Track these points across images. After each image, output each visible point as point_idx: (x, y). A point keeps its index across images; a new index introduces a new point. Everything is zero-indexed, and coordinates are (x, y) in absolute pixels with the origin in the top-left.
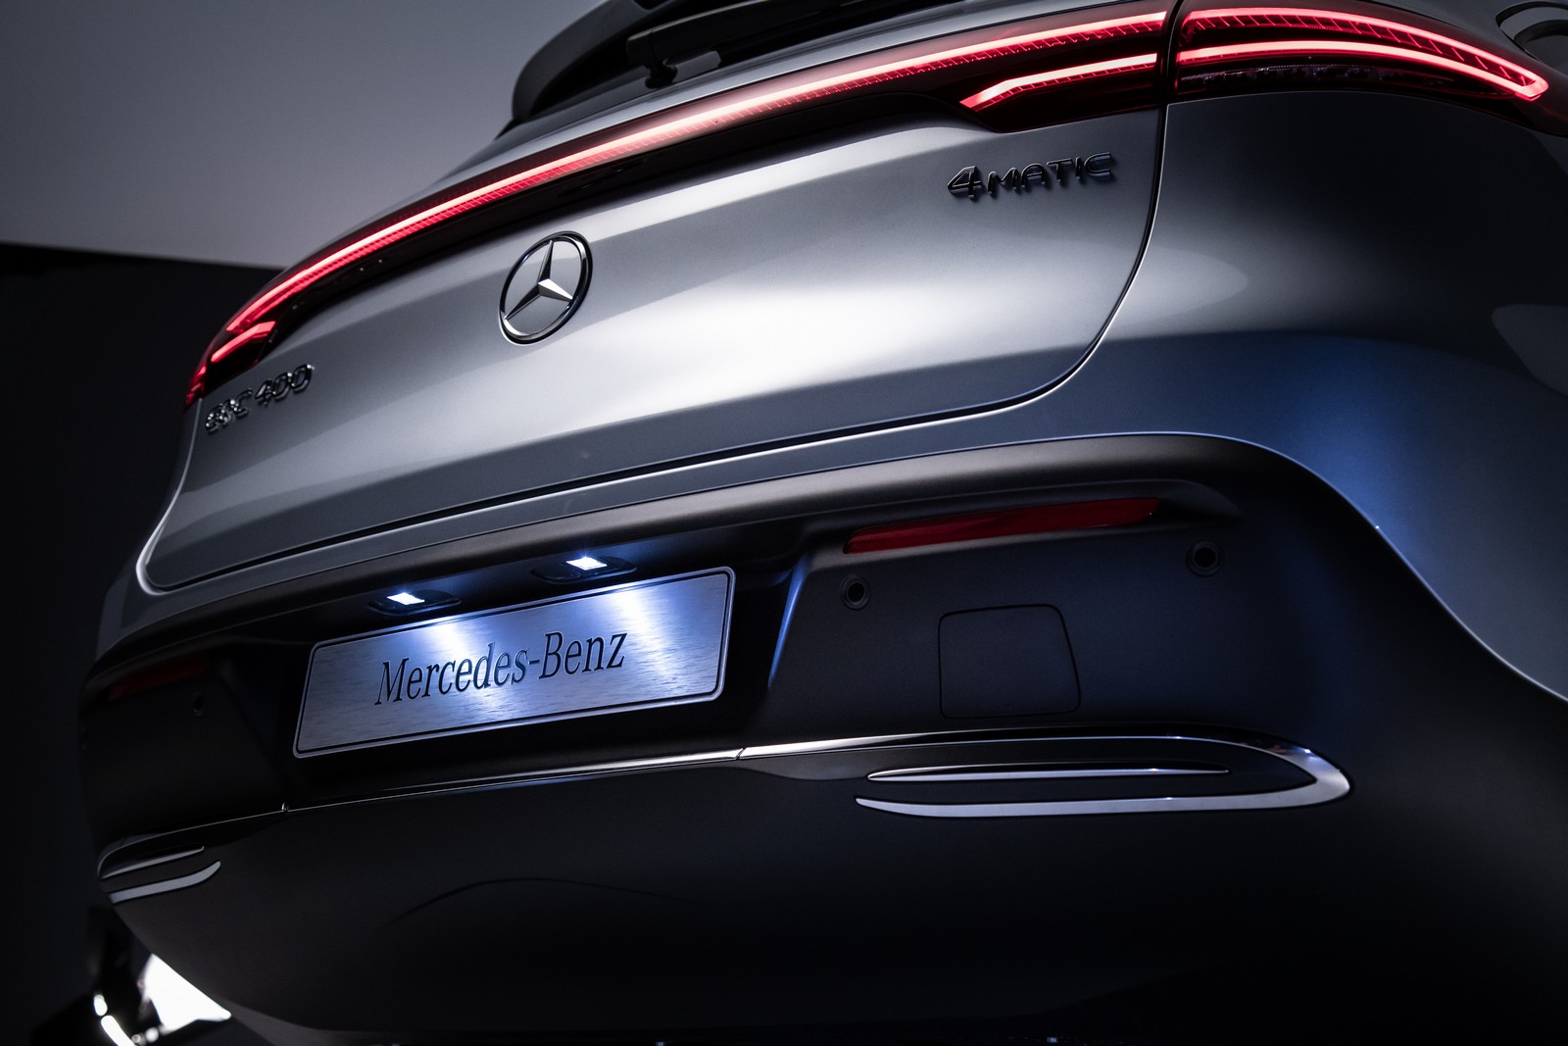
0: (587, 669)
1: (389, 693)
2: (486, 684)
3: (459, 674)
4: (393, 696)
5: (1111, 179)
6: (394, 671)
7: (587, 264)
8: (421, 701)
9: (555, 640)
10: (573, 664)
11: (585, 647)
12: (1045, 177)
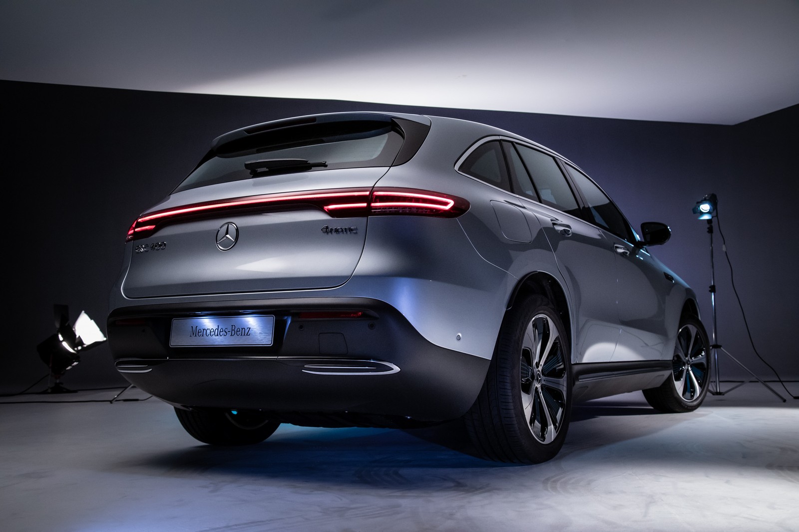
0: (242, 335)
1: (193, 334)
2: (217, 335)
3: (211, 332)
4: (194, 335)
5: (356, 233)
6: (194, 329)
7: (237, 230)
8: (201, 337)
9: (233, 327)
10: (238, 333)
11: (241, 330)
12: (342, 231)
